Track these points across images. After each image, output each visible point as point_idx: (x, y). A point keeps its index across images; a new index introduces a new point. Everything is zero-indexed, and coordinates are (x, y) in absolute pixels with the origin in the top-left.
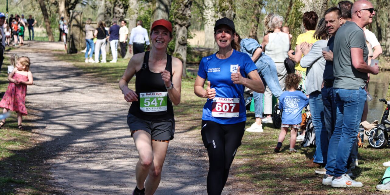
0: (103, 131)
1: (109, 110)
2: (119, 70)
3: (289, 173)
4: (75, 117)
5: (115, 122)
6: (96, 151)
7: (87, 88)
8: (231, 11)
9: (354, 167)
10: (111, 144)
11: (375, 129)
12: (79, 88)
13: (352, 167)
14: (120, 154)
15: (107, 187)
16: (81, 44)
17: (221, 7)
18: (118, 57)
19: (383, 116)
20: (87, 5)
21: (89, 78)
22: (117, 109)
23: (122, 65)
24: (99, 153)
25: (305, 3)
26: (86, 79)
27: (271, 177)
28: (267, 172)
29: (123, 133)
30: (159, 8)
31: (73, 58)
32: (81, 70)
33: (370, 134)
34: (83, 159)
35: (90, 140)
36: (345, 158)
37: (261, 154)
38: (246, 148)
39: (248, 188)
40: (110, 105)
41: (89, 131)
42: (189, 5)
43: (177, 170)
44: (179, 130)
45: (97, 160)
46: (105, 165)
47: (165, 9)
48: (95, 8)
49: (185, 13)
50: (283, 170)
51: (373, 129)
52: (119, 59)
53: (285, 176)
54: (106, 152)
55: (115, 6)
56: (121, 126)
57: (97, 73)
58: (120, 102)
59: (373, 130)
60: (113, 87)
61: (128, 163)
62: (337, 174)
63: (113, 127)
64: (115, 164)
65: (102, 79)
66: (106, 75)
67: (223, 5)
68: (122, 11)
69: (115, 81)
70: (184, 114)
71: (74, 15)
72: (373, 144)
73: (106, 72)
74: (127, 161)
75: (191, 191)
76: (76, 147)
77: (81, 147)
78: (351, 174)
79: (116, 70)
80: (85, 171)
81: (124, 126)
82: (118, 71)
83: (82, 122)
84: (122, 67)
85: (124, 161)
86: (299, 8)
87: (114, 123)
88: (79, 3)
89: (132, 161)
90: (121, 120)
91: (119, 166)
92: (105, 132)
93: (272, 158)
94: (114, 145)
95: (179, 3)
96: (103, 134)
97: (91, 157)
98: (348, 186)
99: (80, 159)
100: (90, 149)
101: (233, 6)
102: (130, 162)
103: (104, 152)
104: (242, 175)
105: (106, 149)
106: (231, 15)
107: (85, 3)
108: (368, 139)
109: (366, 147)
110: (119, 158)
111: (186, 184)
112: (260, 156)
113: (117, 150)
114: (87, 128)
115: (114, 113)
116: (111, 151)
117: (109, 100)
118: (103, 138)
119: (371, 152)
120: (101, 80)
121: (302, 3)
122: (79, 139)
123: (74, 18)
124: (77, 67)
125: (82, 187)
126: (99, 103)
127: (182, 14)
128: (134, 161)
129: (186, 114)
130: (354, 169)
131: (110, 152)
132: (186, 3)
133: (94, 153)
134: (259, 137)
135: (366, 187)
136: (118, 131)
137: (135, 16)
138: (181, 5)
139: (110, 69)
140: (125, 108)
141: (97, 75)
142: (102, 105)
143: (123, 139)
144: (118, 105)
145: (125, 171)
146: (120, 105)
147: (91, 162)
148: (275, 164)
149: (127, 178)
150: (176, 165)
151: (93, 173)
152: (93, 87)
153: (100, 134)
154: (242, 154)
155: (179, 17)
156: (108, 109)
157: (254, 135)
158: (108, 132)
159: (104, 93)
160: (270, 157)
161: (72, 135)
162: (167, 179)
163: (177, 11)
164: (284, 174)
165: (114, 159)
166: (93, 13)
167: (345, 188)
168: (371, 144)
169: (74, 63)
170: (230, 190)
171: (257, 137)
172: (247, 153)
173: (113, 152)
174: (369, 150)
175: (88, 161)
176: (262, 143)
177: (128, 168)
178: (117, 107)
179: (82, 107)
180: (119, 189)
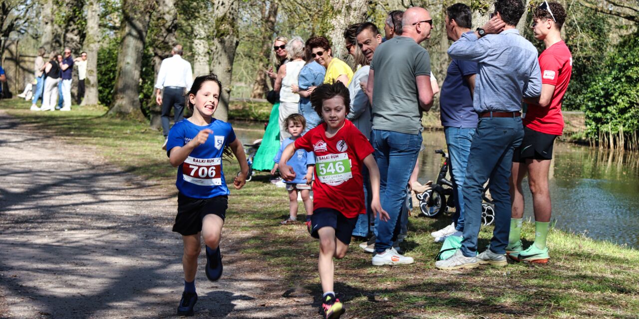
0: (50, 196)
1: (59, 170)
2: (73, 120)
3: (315, 249)
4: (8, 178)
5: (68, 184)
6: (40, 221)
7: (26, 142)
8: (232, 37)
9: (402, 239)
10: (62, 211)
11: (429, 191)
12: (16, 142)
13: (399, 240)
14: (76, 224)
15: (57, 266)
16: (17, 85)
17: (218, 31)
18: (73, 104)
19: (440, 173)
20: (26, 34)
21: (30, 130)
22: (70, 169)
23: (78, 114)
24: (45, 222)
25: (335, 24)
26: (26, 131)
27: (289, 253)
28: (284, 247)
29: (79, 198)
30: (130, 34)
31: (6, 105)
32: (18, 120)
33: (422, 198)
34: (21, 230)
35: (31, 206)
36: (391, 227)
37: (275, 225)
38: (256, 217)
39: (258, 267)
40: (61, 164)
41: (30, 196)
42: (173, 30)
43: (158, 245)
44: (160, 195)
45: (42, 232)
46: (54, 238)
47: (138, 36)
48: (37, 38)
49: (167, 39)
50: (306, 245)
51: (426, 191)
52: (73, 107)
53: (310, 252)
54: (56, 222)
55: (67, 31)
56: (77, 191)
57: (41, 124)
58: (76, 160)
59: (426, 193)
60: (65, 141)
61: (88, 236)
62: (380, 249)
63: (65, 191)
64: (69, 237)
65: (48, 131)
66: (54, 127)
67: (222, 28)
68: (77, 38)
69: (68, 133)
70: (167, 176)
71: (7, 44)
72: (426, 211)
73: (54, 122)
74: (86, 234)
75: (178, 271)
76: (11, 215)
77: (18, 215)
78: (399, 248)
79: (68, 120)
80: (24, 245)
81: (80, 191)
82: (72, 122)
83: (19, 185)
84: (77, 117)
85: (81, 233)
86: (327, 30)
87: (66, 186)
88: (14, 30)
89: (92, 234)
90: (76, 182)
91: (75, 240)
92: (54, 198)
93: (291, 230)
94: (67, 213)
95: (160, 26)
96: (51, 199)
97: (33, 228)
98: (395, 263)
99: (16, 230)
100: (32, 218)
101: (235, 30)
102: (90, 234)
103: (52, 222)
104: (250, 251)
105: (53, 218)
106: (232, 42)
107: (23, 31)
108: (420, 204)
109: (417, 215)
110: (75, 229)
111: (170, 262)
112: (275, 227)
113: (71, 220)
114: (27, 192)
115: (66, 174)
116: (62, 220)
117: (58, 158)
118: (51, 205)
119: (423, 222)
120: (47, 133)
121: (331, 24)
122: (15, 205)
123: (7, 48)
124: (13, 115)
125: (19, 266)
126: (44, 161)
127: (163, 42)
128: (96, 233)
129: (170, 176)
130: (402, 243)
131: (61, 222)
132: (169, 26)
133: (38, 222)
134: (273, 205)
135: (418, 264)
136: (72, 196)
137: (95, 46)
138: (161, 30)
139: (60, 119)
140: (82, 168)
141: (42, 126)
142: (48, 163)
143: (80, 206)
144: (71, 164)
145: (82, 246)
146: (75, 164)
147: (33, 235)
148: (295, 237)
149: (85, 254)
150: (157, 239)
151: (36, 248)
152: (36, 141)
153: (46, 200)
154: (249, 225)
155: (159, 46)
156: (57, 169)
157: (265, 202)
158: (57, 198)
159: (52, 148)
160: (289, 228)
161: (4, 201)
162: (143, 256)
163: (156, 37)
164: (307, 249)
165: (66, 230)
166: (34, 46)
167: (390, 265)
168: (423, 211)
169: (7, 110)
170: (234, 270)
171: (269, 204)
172: (257, 224)
173: (65, 222)
174: (421, 219)
175: (28, 232)
176: (277, 212)
177: (87, 242)
178: (70, 166)
179: (19, 166)
180: (74, 268)
